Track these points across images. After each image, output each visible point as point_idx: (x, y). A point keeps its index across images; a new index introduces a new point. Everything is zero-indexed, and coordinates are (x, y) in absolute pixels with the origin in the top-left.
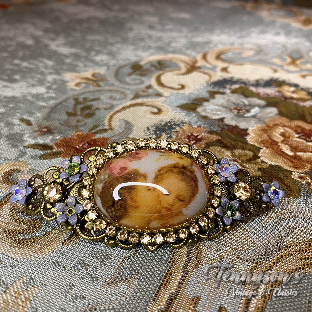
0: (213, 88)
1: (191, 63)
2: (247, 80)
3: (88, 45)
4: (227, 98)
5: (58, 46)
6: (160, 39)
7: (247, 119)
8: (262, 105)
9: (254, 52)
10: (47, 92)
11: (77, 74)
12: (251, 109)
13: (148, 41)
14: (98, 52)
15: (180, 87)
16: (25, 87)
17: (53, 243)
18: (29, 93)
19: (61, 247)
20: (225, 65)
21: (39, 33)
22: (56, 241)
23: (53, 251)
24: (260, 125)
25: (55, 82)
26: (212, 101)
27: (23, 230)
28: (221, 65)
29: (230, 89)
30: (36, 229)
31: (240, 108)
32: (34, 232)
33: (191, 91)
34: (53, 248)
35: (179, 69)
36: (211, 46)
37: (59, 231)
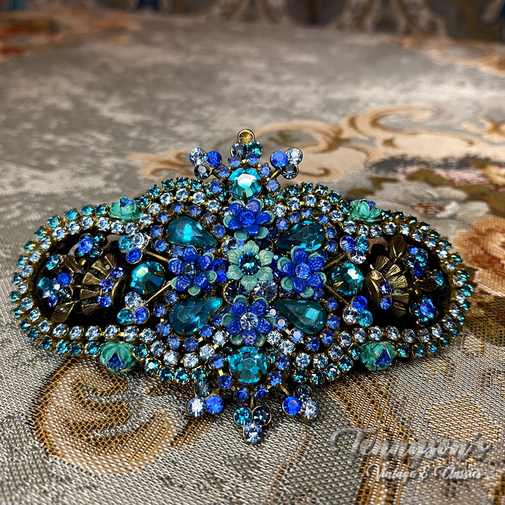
0: (377, 172)
1: (333, 134)
2: (428, 158)
3: (161, 108)
4: (403, 189)
5: (111, 110)
6: (275, 96)
7: (443, 221)
8: (462, 198)
9: (431, 114)
10: (107, 186)
11: (151, 156)
12: (445, 205)
13: (256, 99)
14: (180, 120)
15: (322, 172)
16: (67, 178)
17: (155, 444)
18: (77, 187)
19: (170, 449)
20: (388, 135)
21: (78, 91)
22: (159, 439)
23: (158, 458)
24: (464, 231)
25: (117, 168)
26: (379, 193)
27: (99, 421)
28: (381, 135)
29: (404, 173)
30: (123, 419)
31: (428, 204)
32: (119, 424)
33: (341, 178)
34: (156, 452)
35: (316, 143)
36: (360, 105)
37: (163, 421)
